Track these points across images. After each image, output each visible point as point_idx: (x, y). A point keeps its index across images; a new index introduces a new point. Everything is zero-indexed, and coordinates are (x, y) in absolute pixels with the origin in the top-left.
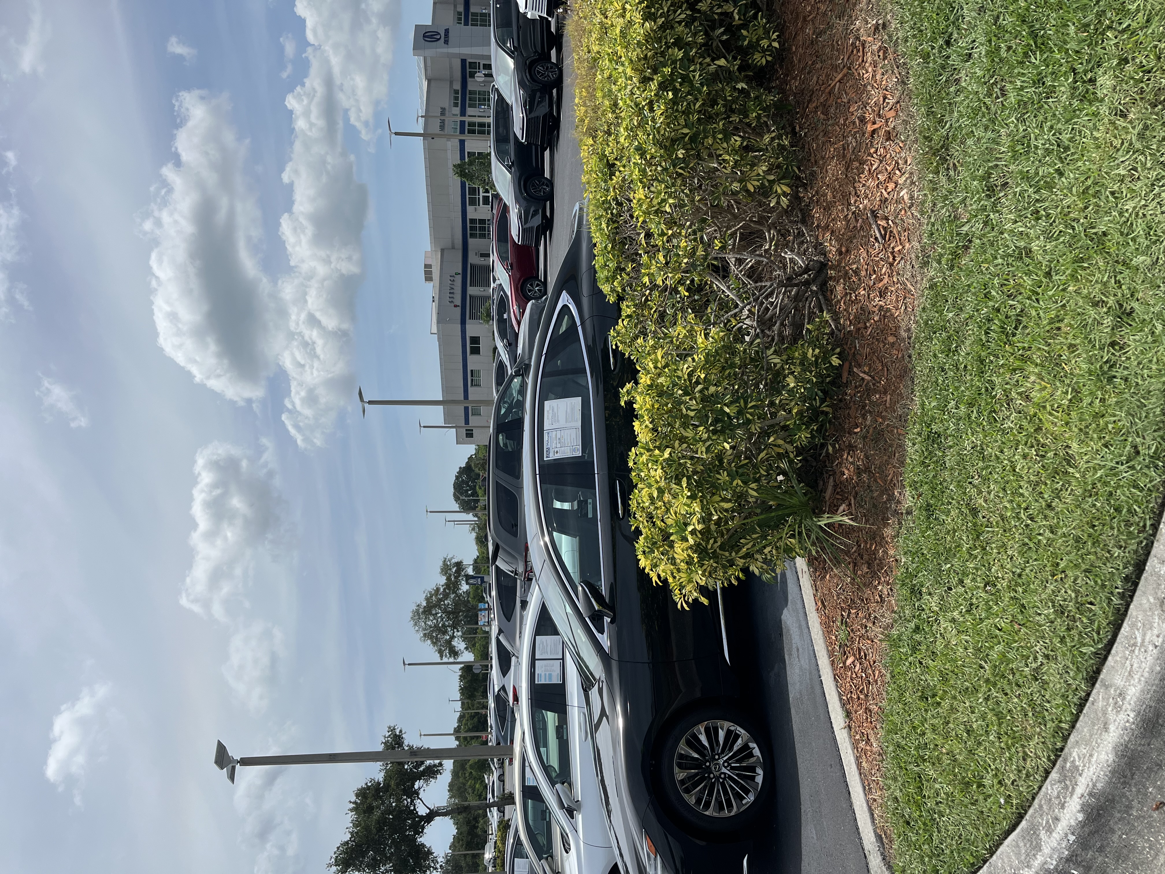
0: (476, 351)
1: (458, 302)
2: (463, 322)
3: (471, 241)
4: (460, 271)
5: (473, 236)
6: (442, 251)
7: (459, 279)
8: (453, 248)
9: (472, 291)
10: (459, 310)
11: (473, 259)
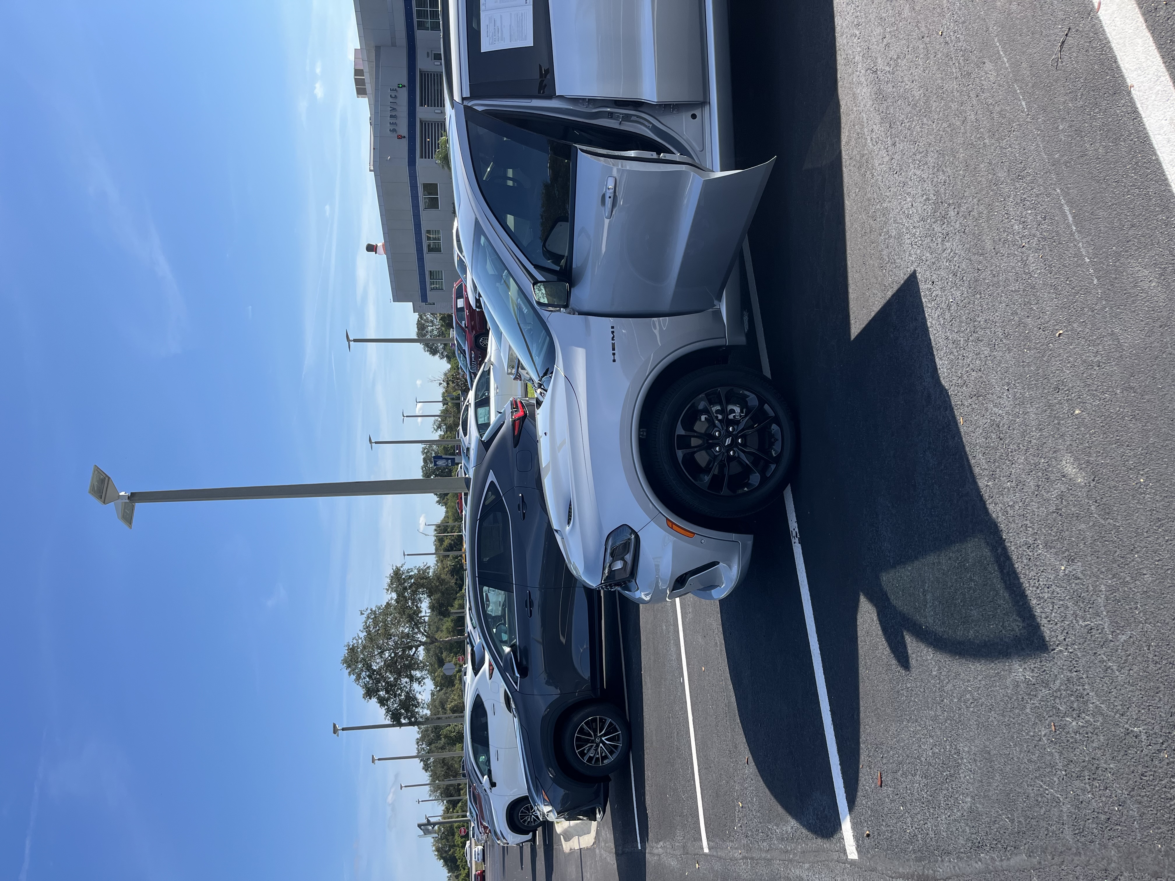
0: (433, 204)
1: (404, 130)
2: (412, 162)
3: (419, 34)
4: (405, 83)
5: (421, 26)
6: (378, 48)
7: (403, 94)
8: (394, 45)
9: (424, 113)
10: (405, 143)
11: (424, 64)
